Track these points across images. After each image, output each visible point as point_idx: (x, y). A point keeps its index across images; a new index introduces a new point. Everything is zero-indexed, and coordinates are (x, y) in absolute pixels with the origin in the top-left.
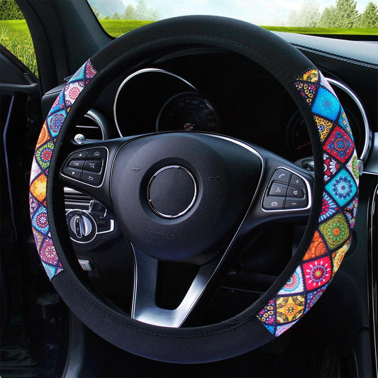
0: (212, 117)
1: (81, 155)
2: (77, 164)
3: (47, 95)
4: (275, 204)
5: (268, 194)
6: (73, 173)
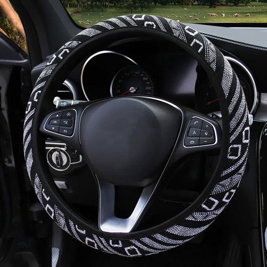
0: (149, 83)
1: (57, 116)
2: (56, 122)
3: (36, 69)
4: (192, 142)
5: (188, 136)
6: (53, 128)
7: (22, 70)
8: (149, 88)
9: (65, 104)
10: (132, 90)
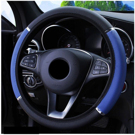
7: (14, 35)
8: (78, 45)
9: (33, 52)
10: (69, 45)
